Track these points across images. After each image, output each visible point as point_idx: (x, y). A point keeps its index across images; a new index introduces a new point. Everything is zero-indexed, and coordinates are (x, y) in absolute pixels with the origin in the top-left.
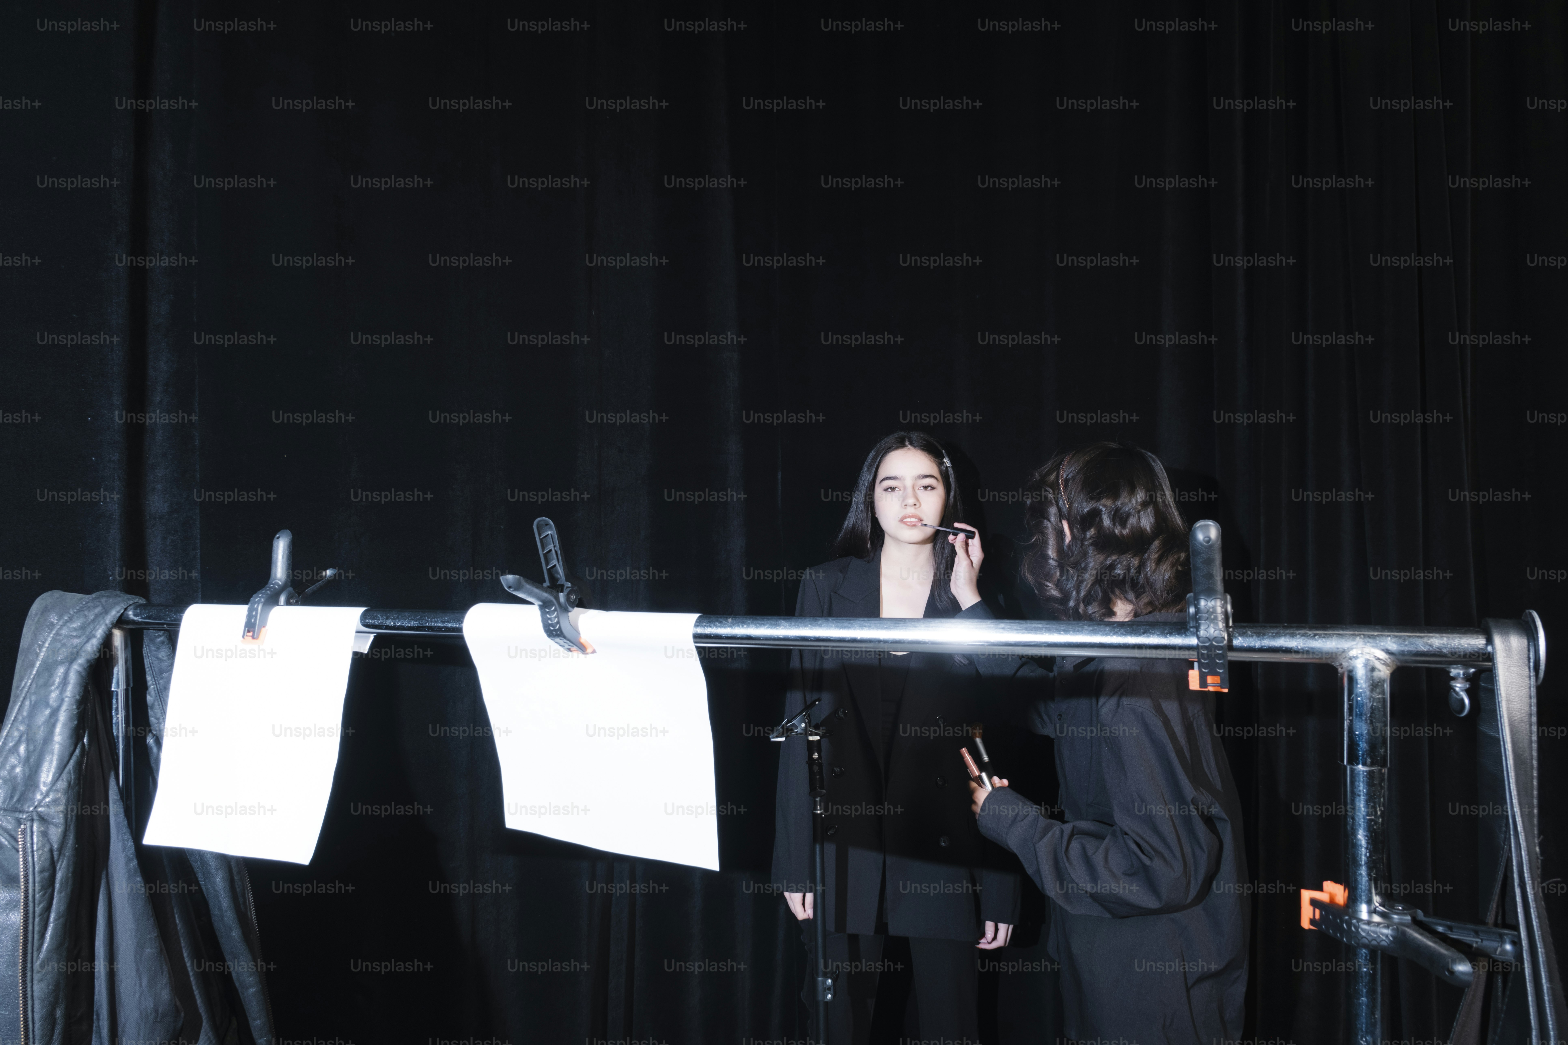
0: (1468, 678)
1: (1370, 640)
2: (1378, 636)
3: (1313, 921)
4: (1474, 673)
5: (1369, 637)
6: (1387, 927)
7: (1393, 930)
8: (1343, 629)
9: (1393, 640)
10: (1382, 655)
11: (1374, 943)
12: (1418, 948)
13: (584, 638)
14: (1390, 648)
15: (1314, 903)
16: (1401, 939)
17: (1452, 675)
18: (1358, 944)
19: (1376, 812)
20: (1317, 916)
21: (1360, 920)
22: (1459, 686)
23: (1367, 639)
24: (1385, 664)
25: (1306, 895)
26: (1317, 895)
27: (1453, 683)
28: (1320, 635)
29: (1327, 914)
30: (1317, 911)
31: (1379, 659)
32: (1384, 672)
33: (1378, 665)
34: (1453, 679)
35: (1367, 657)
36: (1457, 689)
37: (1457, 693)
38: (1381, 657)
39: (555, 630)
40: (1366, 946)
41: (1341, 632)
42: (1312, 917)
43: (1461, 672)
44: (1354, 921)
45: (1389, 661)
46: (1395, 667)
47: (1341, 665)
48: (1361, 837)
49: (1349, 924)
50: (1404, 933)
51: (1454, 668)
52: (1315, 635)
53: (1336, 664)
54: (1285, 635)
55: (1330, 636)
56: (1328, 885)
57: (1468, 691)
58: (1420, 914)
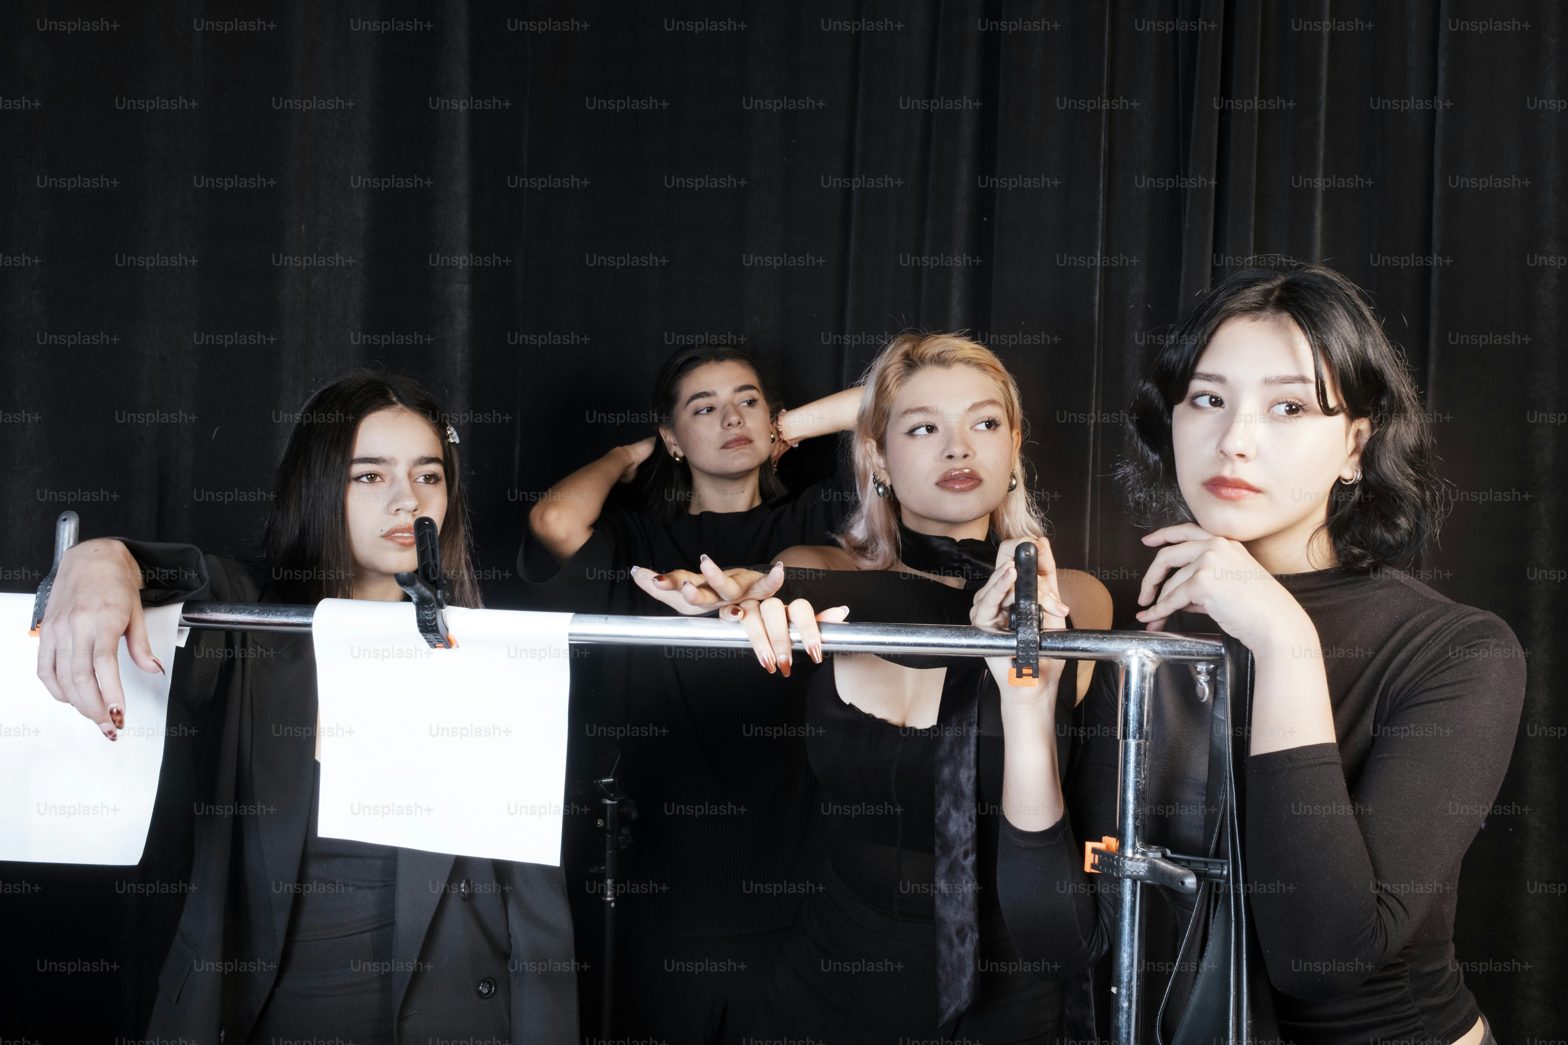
0: (1209, 673)
1: (1143, 643)
2: (1148, 639)
3: (1093, 866)
4: (1213, 668)
5: (1142, 640)
6: (1144, 861)
7: (1148, 863)
8: (1124, 634)
9: (1159, 642)
10: (1151, 654)
11: (1135, 873)
12: (1164, 873)
13: (453, 633)
14: (1156, 648)
15: (1095, 851)
16: (1153, 869)
17: (1198, 669)
18: (1124, 876)
19: (1141, 775)
20: (1096, 862)
21: (1125, 857)
22: (1203, 679)
23: (1141, 642)
24: (1153, 661)
25: (1089, 845)
26: (1097, 845)
27: (1199, 677)
28: (1107, 638)
29: (1103, 857)
30: (1097, 856)
31: (1148, 657)
32: (1150, 668)
33: (1147, 662)
34: (1199, 673)
35: (1141, 655)
36: (1201, 681)
37: (1201, 684)
38: (1150, 656)
39: (431, 626)
40: (1129, 877)
41: (1123, 636)
42: (1092, 862)
43: (1205, 668)
44: (1122, 859)
45: (1155, 659)
46: (1159, 663)
47: (1121, 662)
48: (1131, 796)
49: (1118, 861)
50: (1155, 864)
51: (1200, 665)
52: (1104, 638)
53: (1117, 661)
54: (1082, 638)
55: (1115, 639)
56: (1106, 839)
57: (1208, 682)
58: (1168, 852)
